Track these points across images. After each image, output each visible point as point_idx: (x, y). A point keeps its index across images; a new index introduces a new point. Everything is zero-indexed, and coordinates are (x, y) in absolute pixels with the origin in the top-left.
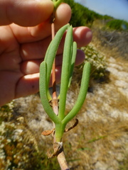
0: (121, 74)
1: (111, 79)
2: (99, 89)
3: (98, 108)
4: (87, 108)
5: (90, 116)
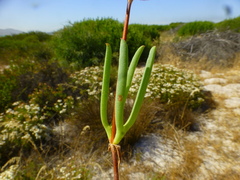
0: (227, 90)
1: (217, 100)
2: (206, 122)
3: (218, 151)
4: (201, 157)
5: (212, 168)
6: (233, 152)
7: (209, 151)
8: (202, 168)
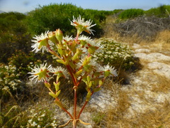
0: (150, 57)
1: (143, 64)
2: (134, 78)
3: (142, 98)
4: (130, 102)
5: (137, 109)
6: (151, 98)
7: (136, 98)
8: (130, 109)
